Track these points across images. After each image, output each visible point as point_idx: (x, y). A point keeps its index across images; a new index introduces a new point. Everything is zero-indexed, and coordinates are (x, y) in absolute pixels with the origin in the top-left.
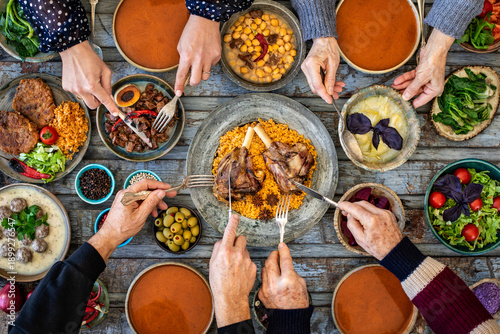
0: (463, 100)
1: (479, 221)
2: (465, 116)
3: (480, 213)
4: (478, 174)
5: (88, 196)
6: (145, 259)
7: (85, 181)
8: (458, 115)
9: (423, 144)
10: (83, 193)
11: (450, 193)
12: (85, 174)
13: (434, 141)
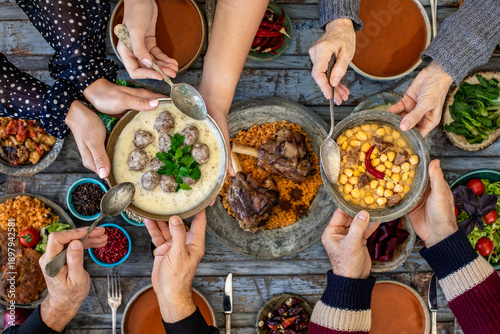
0: (475, 108)
1: (494, 234)
2: (479, 125)
3: (494, 226)
4: (491, 186)
5: (81, 212)
6: (142, 277)
7: (77, 196)
8: (471, 124)
9: (434, 153)
10: (76, 209)
11: (463, 205)
12: (77, 189)
13: (446, 150)
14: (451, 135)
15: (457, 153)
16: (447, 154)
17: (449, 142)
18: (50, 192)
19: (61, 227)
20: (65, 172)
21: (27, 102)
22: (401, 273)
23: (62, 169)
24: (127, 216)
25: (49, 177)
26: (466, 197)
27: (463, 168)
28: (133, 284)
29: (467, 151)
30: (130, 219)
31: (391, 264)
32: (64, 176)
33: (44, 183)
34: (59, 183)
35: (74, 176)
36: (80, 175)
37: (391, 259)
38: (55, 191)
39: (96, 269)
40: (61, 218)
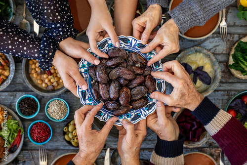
5: (24, 114)
6: (59, 150)
7: (22, 105)
8: (244, 65)
9: (223, 80)
10: (21, 112)
11: (239, 110)
12: (22, 101)
13: (230, 79)
14: (233, 71)
15: (236, 80)
16: (231, 81)
17: (232, 75)
18: (7, 102)
19: (13, 122)
20: (15, 91)
21: (25, 48)
22: (204, 147)
23: (14, 89)
24: (50, 116)
25: (6, 94)
26: (240, 105)
27: (239, 89)
28: (53, 154)
29: (242, 79)
30: (52, 118)
31: (199, 143)
32: (15, 93)
33: (4, 97)
34: (12, 97)
35: (20, 93)
36: (24, 93)
37: (198, 140)
38: (10, 101)
39: (33, 145)
40: (13, 117)
